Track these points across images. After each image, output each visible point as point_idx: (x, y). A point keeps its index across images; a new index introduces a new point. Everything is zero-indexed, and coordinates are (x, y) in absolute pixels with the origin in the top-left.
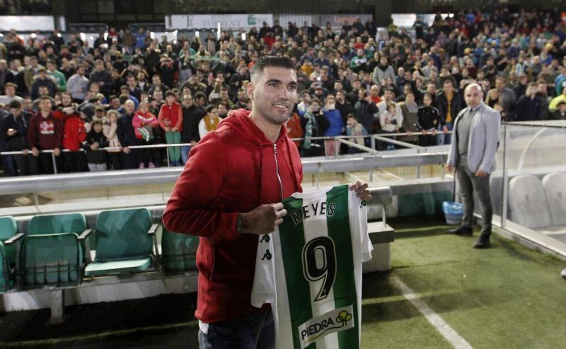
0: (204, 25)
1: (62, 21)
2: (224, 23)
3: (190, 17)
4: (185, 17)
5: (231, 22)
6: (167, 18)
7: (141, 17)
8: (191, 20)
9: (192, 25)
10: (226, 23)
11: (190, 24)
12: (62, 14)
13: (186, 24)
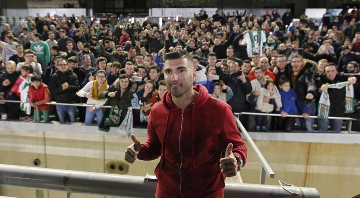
0: (172, 15)
1: (91, 11)
2: (185, 14)
3: (164, 9)
4: (161, 9)
5: (190, 13)
6: (150, 10)
7: (138, 10)
8: (164, 11)
9: (164, 15)
10: (186, 14)
11: (163, 14)
12: (91, 8)
13: (161, 14)
